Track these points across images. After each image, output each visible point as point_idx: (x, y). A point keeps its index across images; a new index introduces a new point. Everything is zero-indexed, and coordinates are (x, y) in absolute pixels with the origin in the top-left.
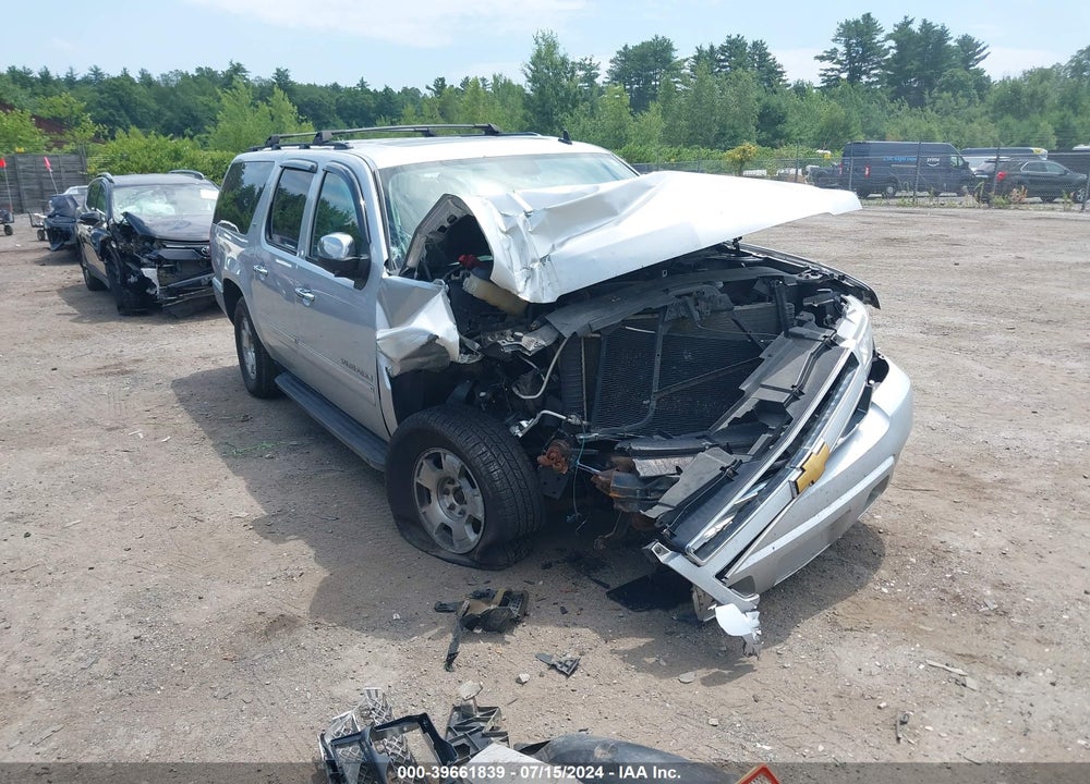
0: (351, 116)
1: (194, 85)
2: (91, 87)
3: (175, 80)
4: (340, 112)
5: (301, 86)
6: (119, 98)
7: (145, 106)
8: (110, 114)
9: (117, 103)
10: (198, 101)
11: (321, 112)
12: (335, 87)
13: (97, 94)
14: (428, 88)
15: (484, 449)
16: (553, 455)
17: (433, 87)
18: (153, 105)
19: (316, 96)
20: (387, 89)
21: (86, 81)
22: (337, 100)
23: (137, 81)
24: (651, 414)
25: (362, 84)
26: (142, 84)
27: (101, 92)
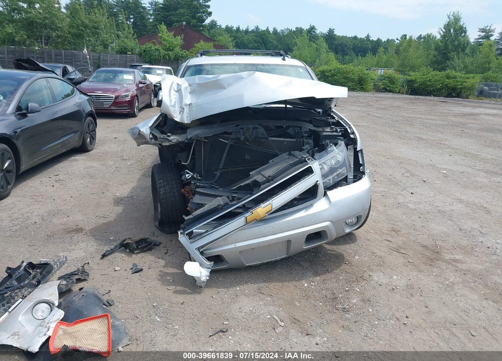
0: (359, 52)
1: (293, 35)
2: (253, 34)
3: (286, 33)
4: (354, 49)
5: (339, 36)
6: (263, 39)
7: (271, 43)
8: (258, 45)
9: (261, 41)
10: (293, 42)
11: (345, 49)
12: (355, 37)
13: (254, 37)
14: (397, 39)
15: (162, 181)
16: (187, 189)
17: (400, 39)
18: (275, 42)
19: (344, 42)
20: (378, 39)
21: (253, 31)
22: (354, 44)
23: (271, 32)
24: (216, 178)
25: (368, 36)
26: (273, 33)
27: (256, 36)
